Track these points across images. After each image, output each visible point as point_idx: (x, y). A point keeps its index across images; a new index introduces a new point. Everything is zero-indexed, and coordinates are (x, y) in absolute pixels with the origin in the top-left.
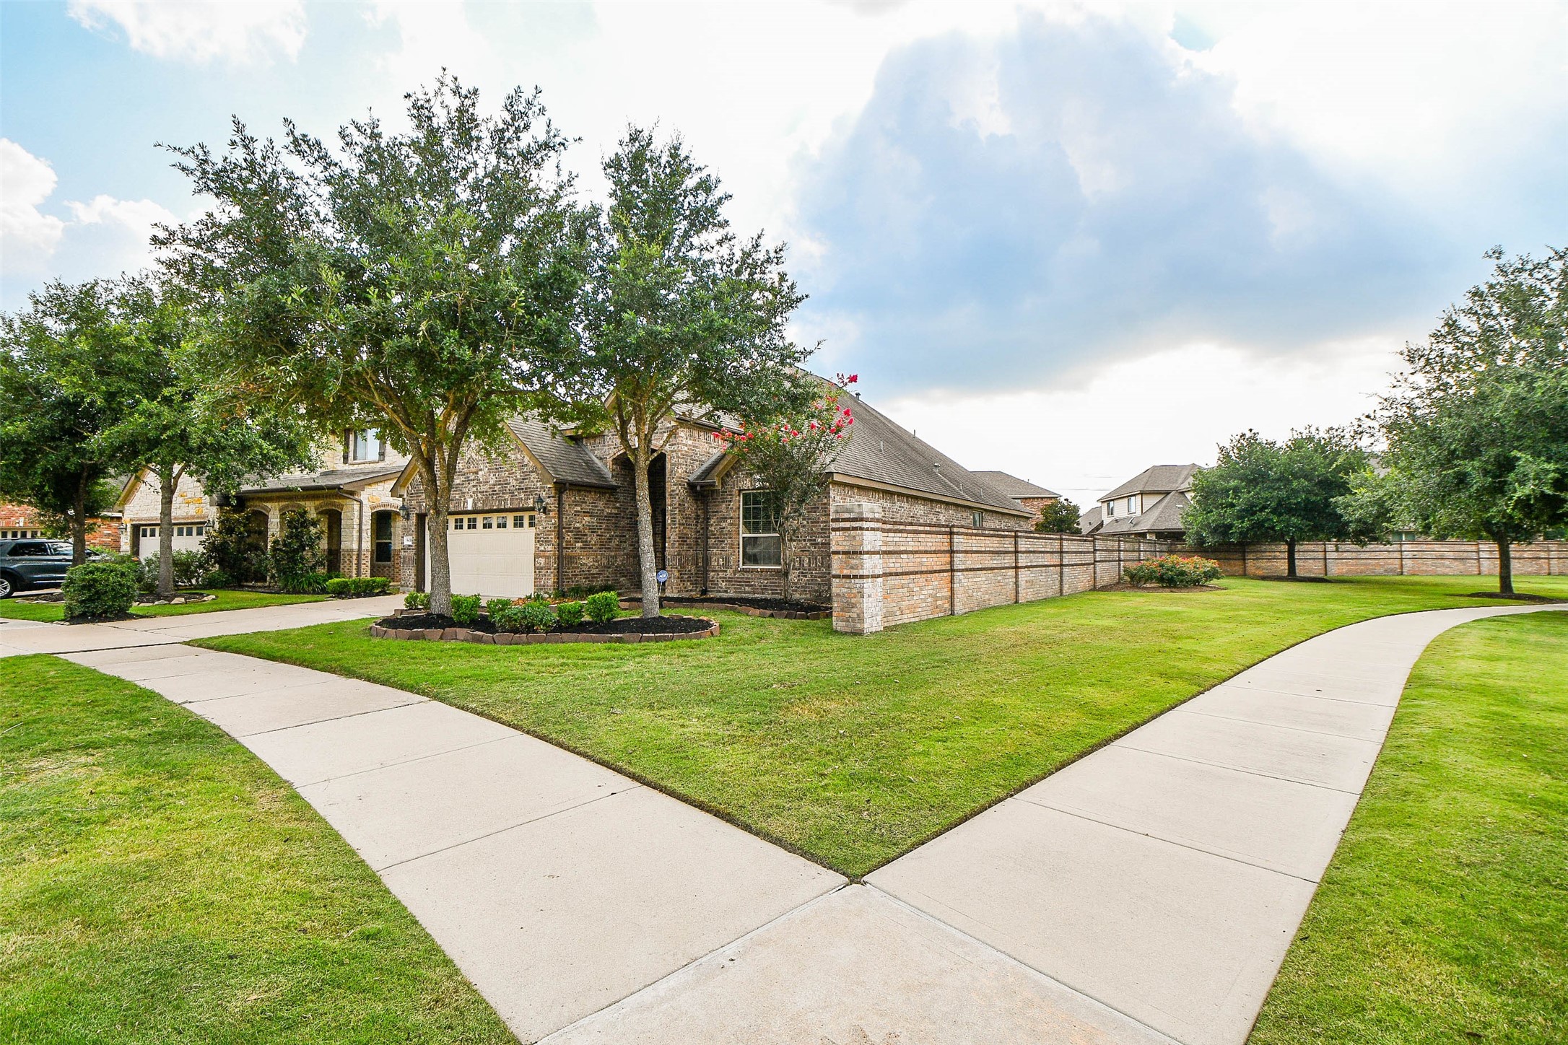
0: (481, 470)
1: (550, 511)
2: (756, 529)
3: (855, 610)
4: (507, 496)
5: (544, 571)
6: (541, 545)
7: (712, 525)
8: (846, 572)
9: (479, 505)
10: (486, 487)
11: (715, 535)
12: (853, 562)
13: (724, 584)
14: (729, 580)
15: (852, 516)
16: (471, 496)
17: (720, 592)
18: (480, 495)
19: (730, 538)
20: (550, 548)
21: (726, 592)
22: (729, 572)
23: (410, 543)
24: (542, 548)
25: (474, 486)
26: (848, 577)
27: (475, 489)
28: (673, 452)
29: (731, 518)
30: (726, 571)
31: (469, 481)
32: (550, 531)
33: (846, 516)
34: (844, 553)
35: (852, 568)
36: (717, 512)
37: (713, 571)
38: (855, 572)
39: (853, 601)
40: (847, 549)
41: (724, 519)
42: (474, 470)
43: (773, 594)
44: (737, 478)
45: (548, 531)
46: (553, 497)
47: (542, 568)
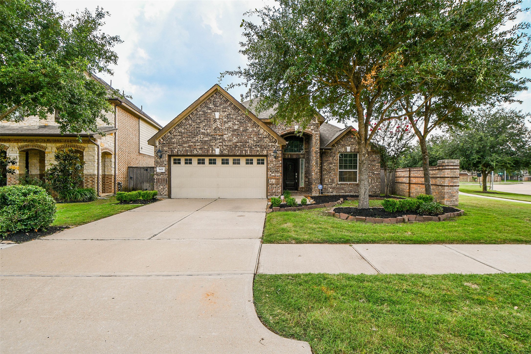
0: (226, 134)
1: (279, 157)
2: (346, 167)
3: (454, 198)
4: (247, 149)
5: (274, 186)
6: (273, 173)
7: (325, 166)
8: (451, 184)
9: (226, 152)
10: (230, 143)
11: (326, 170)
12: (454, 181)
13: (331, 190)
14: (333, 188)
15: (454, 164)
16: (218, 147)
17: (329, 193)
18: (225, 147)
19: (334, 171)
20: (279, 174)
21: (332, 193)
22: (334, 185)
23: (164, 171)
24: (274, 175)
25: (220, 142)
26: (453, 186)
27: (221, 144)
28: (316, 134)
29: (335, 163)
30: (332, 185)
31: (216, 139)
32: (279, 167)
33: (452, 164)
34: (451, 177)
35: (454, 183)
36: (328, 160)
37: (325, 185)
38: (455, 184)
39: (454, 194)
40: (452, 176)
41: (331, 163)
42: (220, 134)
43: (354, 193)
44: (338, 147)
45: (277, 167)
46: (280, 150)
47: (273, 184)
